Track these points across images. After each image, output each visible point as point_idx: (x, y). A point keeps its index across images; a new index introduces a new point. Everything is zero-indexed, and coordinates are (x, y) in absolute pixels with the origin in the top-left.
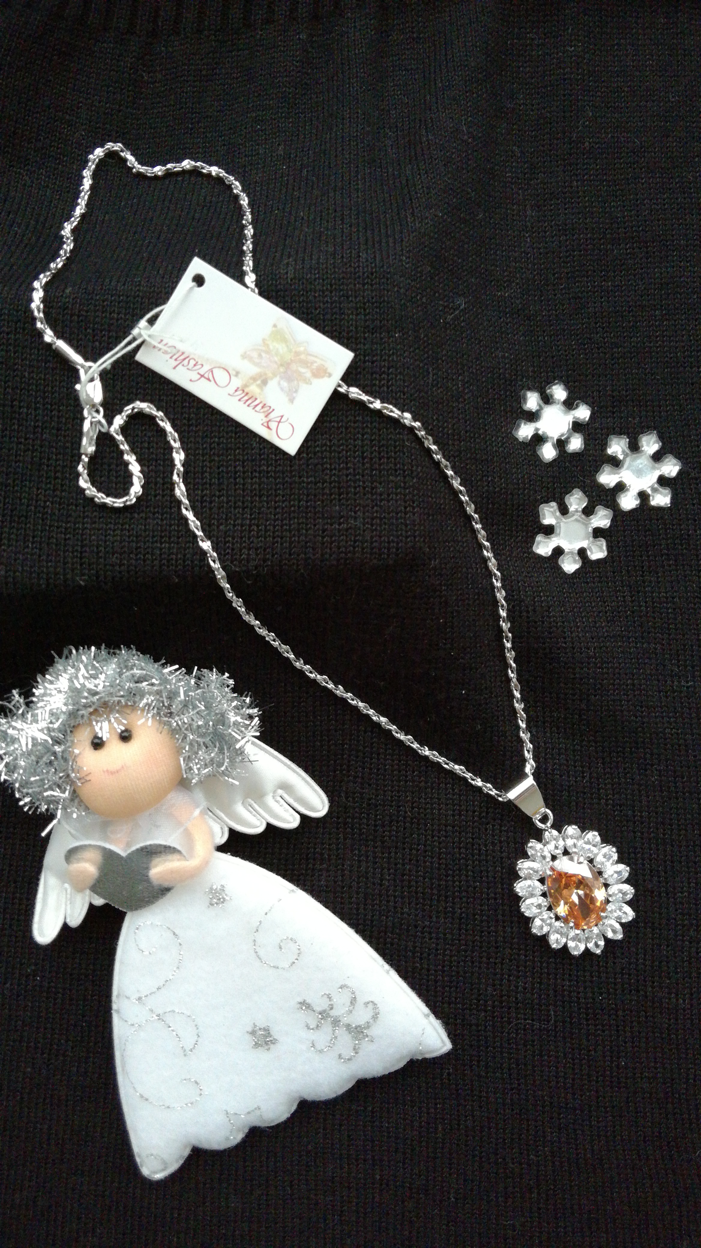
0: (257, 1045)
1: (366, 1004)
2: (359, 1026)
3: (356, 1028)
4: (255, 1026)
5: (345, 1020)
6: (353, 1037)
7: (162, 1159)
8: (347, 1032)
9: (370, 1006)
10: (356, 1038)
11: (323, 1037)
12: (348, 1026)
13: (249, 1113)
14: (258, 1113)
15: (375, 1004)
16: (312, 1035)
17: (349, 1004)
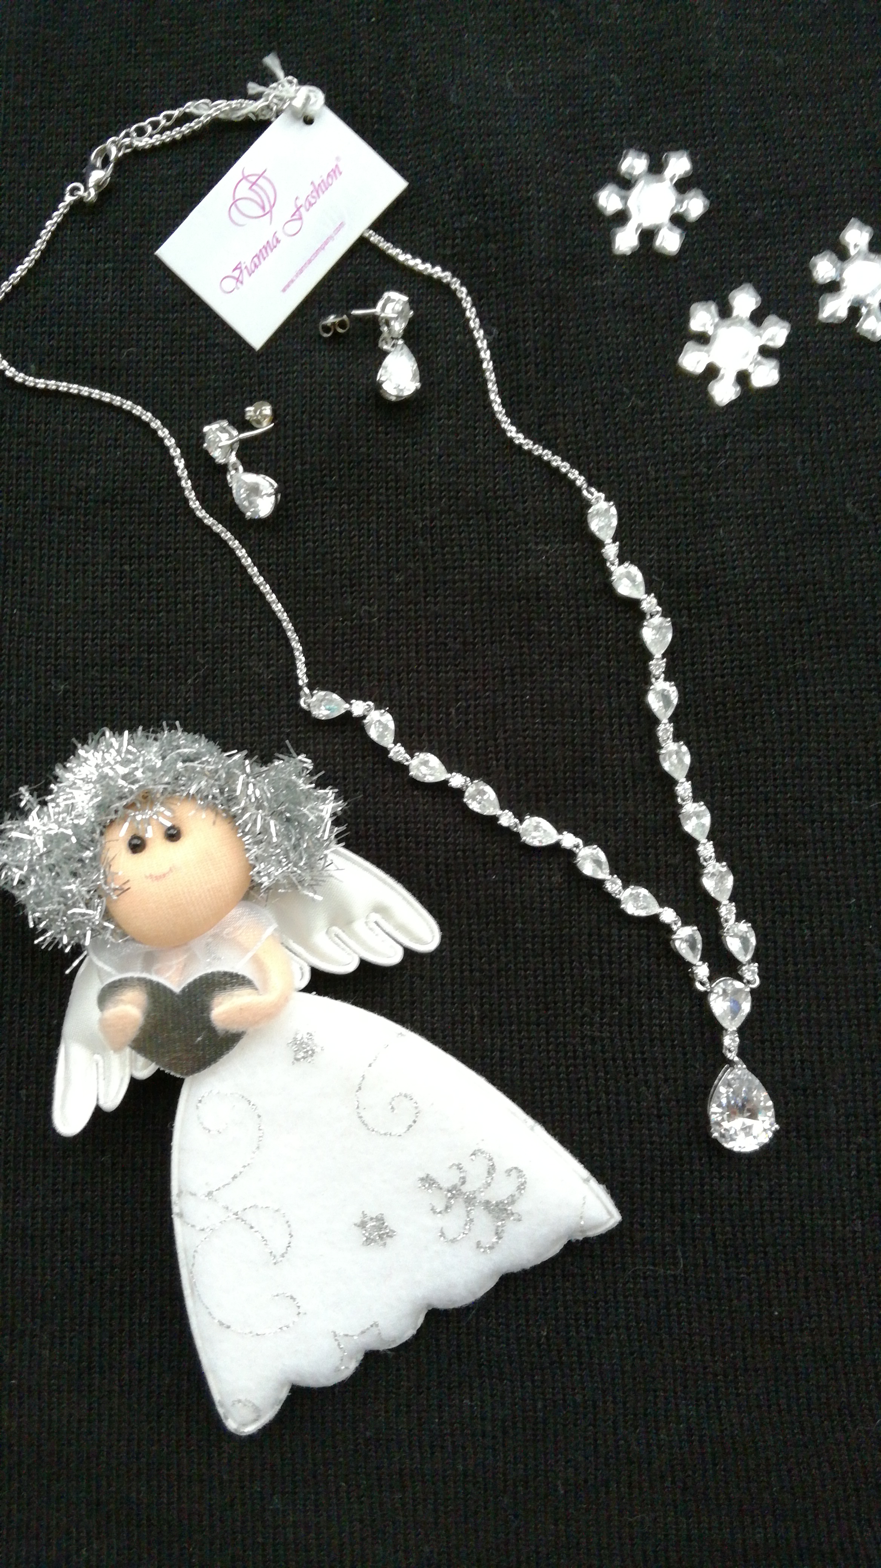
0: (369, 1241)
1: (509, 1172)
2: (502, 1202)
3: (497, 1205)
4: (365, 1215)
5: (483, 1196)
6: (493, 1217)
7: (254, 1405)
8: (485, 1212)
9: (514, 1173)
10: (498, 1218)
11: (453, 1222)
12: (487, 1203)
13: (363, 1332)
14: (375, 1331)
15: (520, 1171)
16: (440, 1221)
17: (486, 1175)
